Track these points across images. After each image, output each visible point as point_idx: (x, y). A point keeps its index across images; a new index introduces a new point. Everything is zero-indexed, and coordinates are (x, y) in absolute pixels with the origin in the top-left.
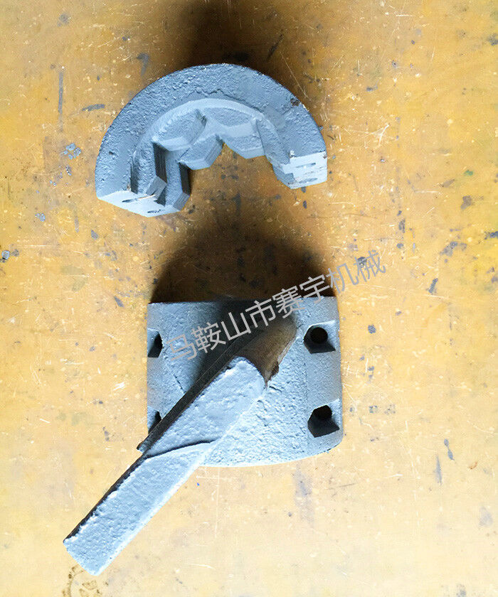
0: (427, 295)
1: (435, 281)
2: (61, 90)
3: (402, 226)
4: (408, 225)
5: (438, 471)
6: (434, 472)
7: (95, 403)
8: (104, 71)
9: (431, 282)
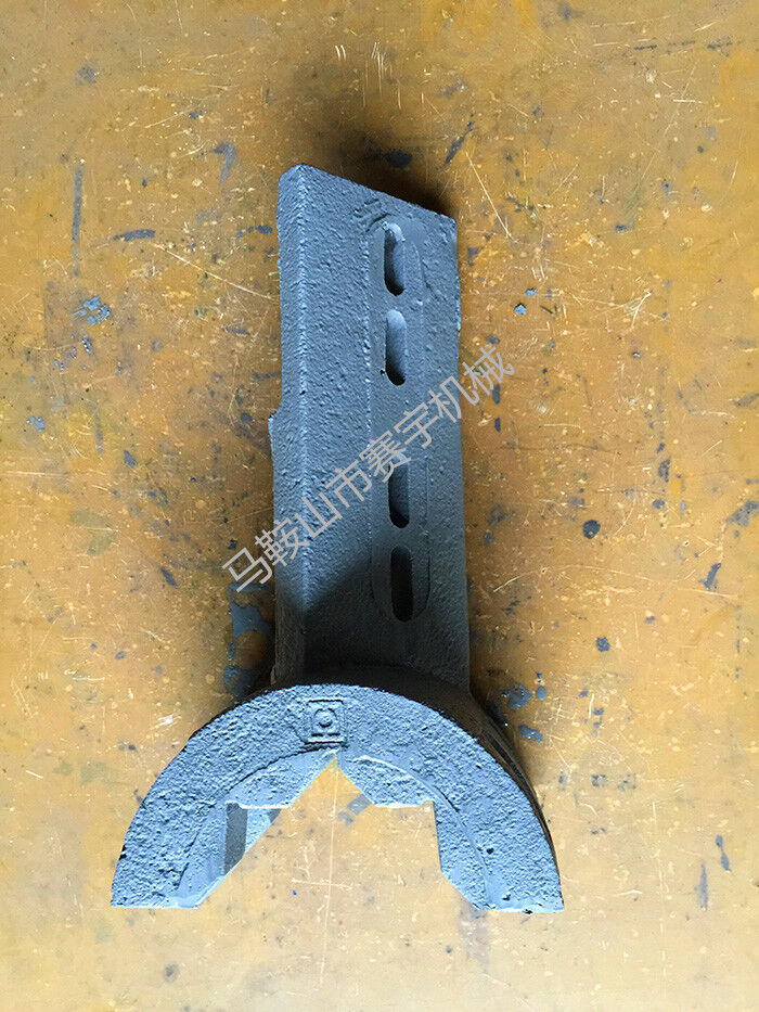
0: (702, 590)
1: (716, 567)
2: (78, 200)
3: (664, 470)
4: (674, 468)
5: (703, 888)
6: (695, 889)
7: (122, 748)
8: (156, 171)
9: (710, 569)
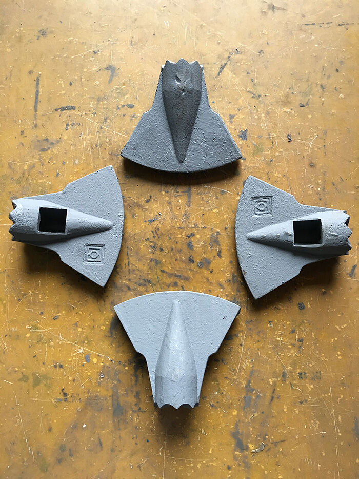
0: (349, 278)
1: (354, 267)
2: (37, 92)
7: (55, 367)
8: (76, 78)
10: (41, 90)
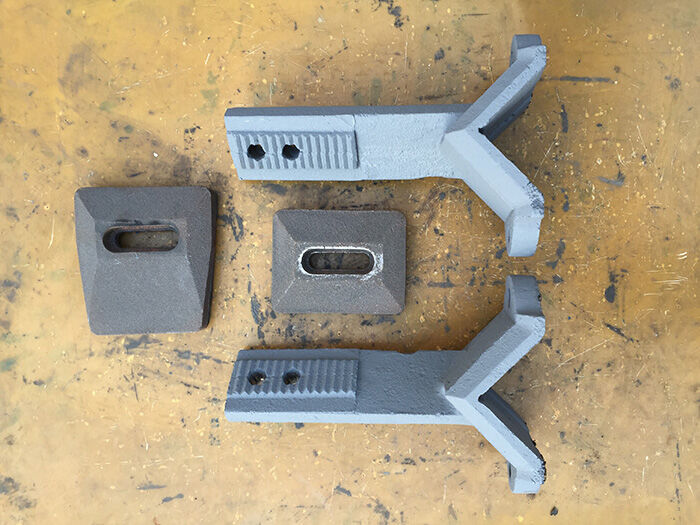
10: (591, 84)
